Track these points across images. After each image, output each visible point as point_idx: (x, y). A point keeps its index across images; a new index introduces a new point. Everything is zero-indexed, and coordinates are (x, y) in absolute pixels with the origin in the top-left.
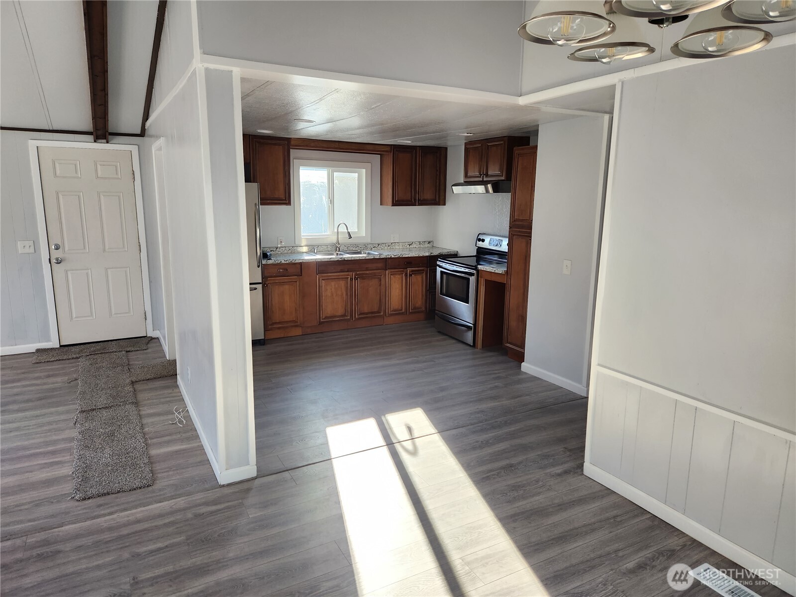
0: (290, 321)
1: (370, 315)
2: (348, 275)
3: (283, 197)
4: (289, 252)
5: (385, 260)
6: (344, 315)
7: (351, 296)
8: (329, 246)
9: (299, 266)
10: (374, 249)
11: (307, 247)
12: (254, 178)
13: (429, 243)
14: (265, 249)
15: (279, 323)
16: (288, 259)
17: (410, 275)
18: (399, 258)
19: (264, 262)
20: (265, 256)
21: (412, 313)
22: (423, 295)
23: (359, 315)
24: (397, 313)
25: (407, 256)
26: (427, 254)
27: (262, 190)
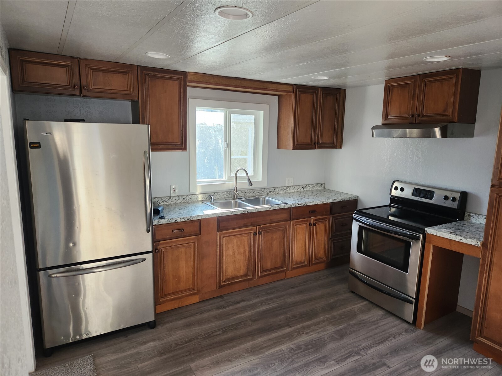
0: (186, 290)
1: (274, 271)
2: (252, 230)
3: (177, 141)
4: (183, 201)
5: (290, 210)
6: (246, 275)
7: (254, 252)
8: (225, 193)
9: (197, 224)
10: (270, 193)
11: (202, 195)
12: (143, 118)
13: (321, 185)
14: (156, 200)
15: (173, 293)
16: (185, 216)
17: (314, 225)
18: (304, 206)
19: (155, 222)
20: (156, 212)
21: (315, 264)
22: (325, 245)
23: (262, 272)
24: (301, 265)
25: (311, 204)
26: (330, 201)
27: (153, 134)
